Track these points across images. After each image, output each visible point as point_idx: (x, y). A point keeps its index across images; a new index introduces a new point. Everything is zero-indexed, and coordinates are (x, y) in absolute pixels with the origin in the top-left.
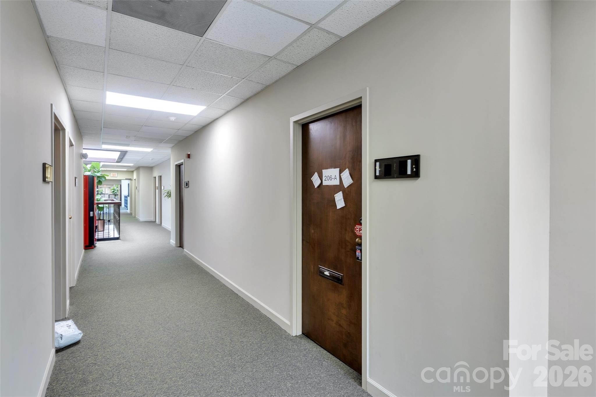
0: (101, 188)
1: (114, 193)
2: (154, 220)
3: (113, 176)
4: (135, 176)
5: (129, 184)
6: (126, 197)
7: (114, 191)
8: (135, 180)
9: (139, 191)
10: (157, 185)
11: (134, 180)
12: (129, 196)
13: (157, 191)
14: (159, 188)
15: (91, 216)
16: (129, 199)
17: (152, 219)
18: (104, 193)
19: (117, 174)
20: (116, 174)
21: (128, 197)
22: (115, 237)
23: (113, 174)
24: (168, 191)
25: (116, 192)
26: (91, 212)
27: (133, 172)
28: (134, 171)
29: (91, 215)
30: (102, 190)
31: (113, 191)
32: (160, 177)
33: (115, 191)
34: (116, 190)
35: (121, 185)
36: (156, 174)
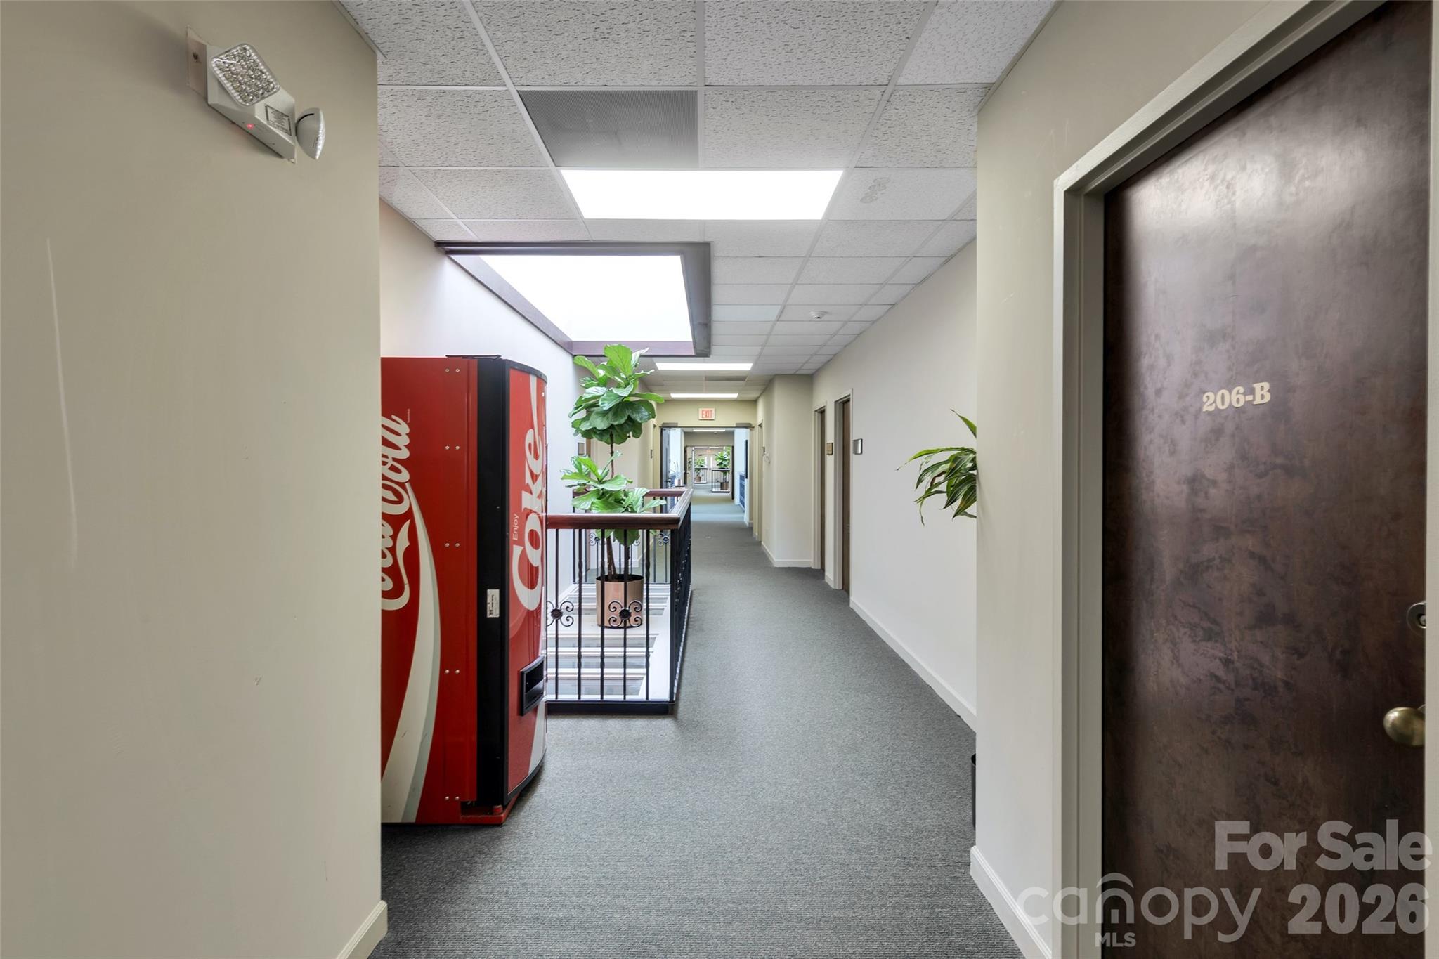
0: (701, 455)
1: (722, 466)
2: (817, 566)
3: (704, 416)
4: (760, 416)
5: (747, 441)
6: (742, 478)
7: (721, 463)
8: (760, 426)
9: (770, 463)
10: (830, 437)
11: (757, 428)
12: (747, 478)
13: (830, 460)
14: (838, 450)
15: (489, 616)
16: (747, 482)
17: (811, 561)
18: (706, 467)
19: (715, 410)
20: (713, 412)
21: (746, 480)
22: (651, 698)
23: (704, 413)
24: (947, 456)
25: (725, 465)
26: (490, 592)
27: (754, 402)
28: (758, 398)
29: (489, 606)
30: (703, 460)
31: (720, 461)
32: (844, 405)
33: (725, 463)
34: (726, 460)
35: (733, 447)
36: (826, 397)
